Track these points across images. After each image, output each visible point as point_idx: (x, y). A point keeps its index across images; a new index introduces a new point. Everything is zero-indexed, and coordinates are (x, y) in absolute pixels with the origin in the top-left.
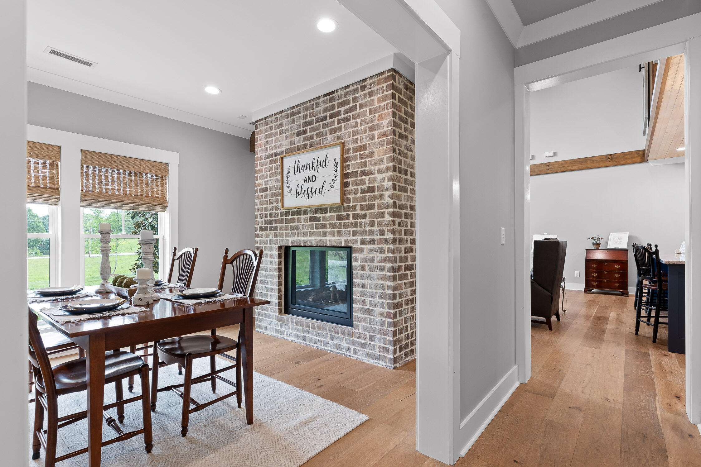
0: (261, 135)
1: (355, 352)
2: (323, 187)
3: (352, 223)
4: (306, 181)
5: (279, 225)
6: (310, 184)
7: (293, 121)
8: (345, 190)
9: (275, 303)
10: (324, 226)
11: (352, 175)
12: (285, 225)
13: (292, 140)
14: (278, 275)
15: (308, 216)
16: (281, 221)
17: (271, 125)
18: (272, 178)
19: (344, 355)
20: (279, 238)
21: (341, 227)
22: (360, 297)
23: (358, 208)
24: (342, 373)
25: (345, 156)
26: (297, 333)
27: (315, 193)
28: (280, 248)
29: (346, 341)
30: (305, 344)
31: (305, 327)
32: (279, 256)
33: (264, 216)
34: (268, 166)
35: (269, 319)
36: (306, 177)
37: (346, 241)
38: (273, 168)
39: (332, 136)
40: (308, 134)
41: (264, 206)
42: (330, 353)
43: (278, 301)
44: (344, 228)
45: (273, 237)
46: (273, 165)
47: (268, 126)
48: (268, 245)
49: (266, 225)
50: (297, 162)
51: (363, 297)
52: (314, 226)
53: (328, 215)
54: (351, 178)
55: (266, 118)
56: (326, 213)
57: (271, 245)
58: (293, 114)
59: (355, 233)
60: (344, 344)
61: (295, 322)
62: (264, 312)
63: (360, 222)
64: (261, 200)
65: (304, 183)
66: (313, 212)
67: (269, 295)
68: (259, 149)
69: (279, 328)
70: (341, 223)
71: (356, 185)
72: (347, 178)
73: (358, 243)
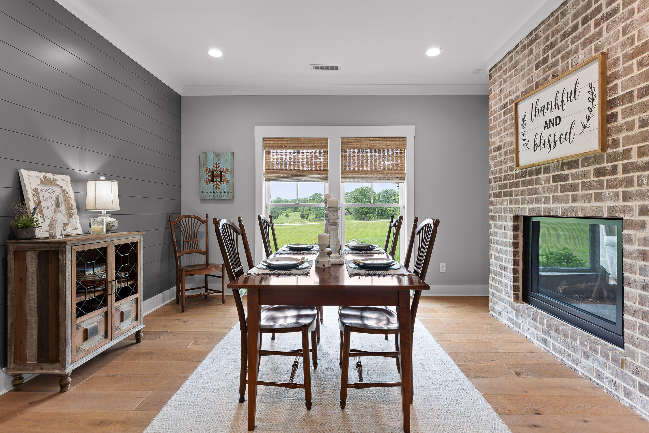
0: (495, 84)
1: (627, 394)
2: (571, 130)
3: (623, 180)
4: (547, 126)
5: (513, 189)
6: (552, 130)
7: (531, 52)
8: (610, 128)
9: (510, 286)
10: (573, 188)
11: (622, 101)
12: (521, 188)
13: (529, 78)
14: (514, 251)
15: (551, 175)
16: (517, 185)
17: (505, 68)
18: (506, 133)
19: (605, 390)
20: (514, 206)
21: (601, 187)
22: (637, 305)
23: (634, 153)
24: (585, 421)
25: (609, 73)
26: (536, 331)
27: (559, 141)
28: (516, 218)
29: (611, 370)
30: (546, 349)
31: (545, 326)
32: (515, 228)
33: (498, 180)
34: (502, 119)
35: (504, 304)
36: (546, 122)
37: (611, 209)
38: (508, 119)
39: (586, 51)
40: (551, 61)
41: (498, 168)
42: (580, 377)
43: (513, 284)
44: (607, 188)
45: (507, 205)
46: (508, 116)
47: (503, 70)
48: (503, 214)
49: (501, 190)
50: (534, 104)
51: (645, 306)
52: (559, 188)
53: (580, 170)
54: (620, 105)
55: (500, 62)
56: (577, 167)
57: (505, 215)
58: (530, 43)
59: (627, 197)
60: (607, 373)
61: (532, 316)
62: (498, 294)
63: (638, 177)
64: (495, 161)
65: (544, 130)
66: (557, 169)
67: (503, 275)
68: (493, 102)
69: (514, 318)
70: (601, 182)
71: (631, 114)
72: (612, 108)
73: (634, 212)
